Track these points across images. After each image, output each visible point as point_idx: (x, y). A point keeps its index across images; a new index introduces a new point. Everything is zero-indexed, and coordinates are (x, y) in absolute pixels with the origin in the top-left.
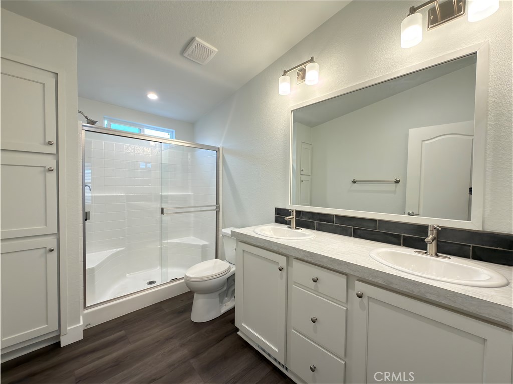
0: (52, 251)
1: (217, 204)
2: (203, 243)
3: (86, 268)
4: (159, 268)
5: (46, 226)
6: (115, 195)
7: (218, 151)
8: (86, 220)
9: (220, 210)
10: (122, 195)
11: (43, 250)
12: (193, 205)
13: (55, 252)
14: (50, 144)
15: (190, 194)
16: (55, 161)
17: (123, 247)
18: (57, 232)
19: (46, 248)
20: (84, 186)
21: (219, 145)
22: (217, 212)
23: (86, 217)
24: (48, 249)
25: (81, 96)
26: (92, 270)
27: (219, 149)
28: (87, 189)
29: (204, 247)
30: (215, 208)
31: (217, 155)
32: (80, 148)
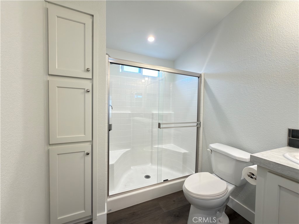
0: (88, 154)
1: (197, 121)
2: (183, 151)
3: (109, 164)
4: (150, 164)
5: (85, 135)
6: (125, 112)
7: (199, 77)
8: (110, 130)
9: (200, 126)
10: (130, 112)
11: (83, 153)
12: (173, 121)
13: (90, 155)
14: (88, 70)
15: (171, 112)
16: (91, 84)
17: (130, 148)
18: (91, 140)
19: (84, 151)
20: (109, 105)
21: (201, 72)
22: (197, 127)
23: (110, 129)
24: (86, 152)
25: (108, 47)
26: (113, 165)
27: (201, 75)
28: (110, 108)
29: (184, 154)
30: (196, 124)
31: (198, 80)
32: (107, 85)
